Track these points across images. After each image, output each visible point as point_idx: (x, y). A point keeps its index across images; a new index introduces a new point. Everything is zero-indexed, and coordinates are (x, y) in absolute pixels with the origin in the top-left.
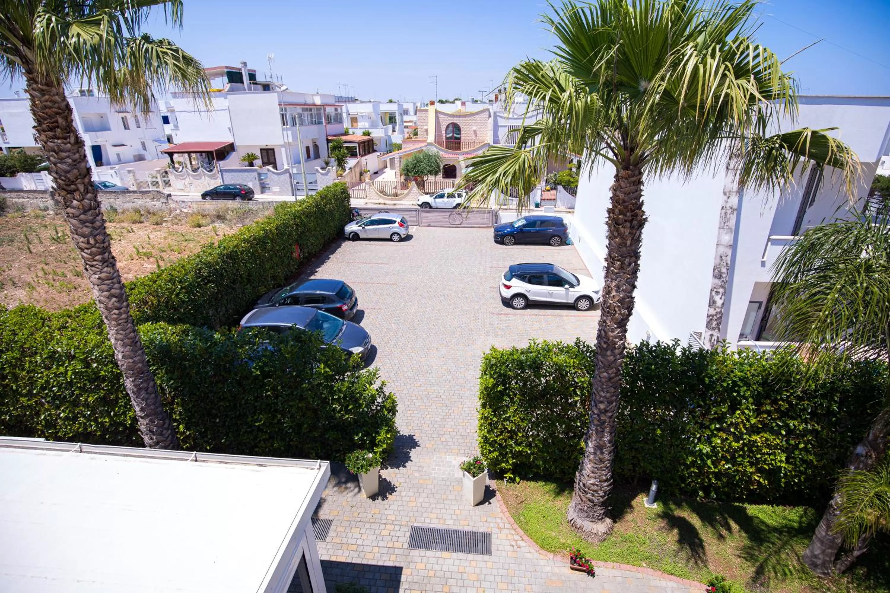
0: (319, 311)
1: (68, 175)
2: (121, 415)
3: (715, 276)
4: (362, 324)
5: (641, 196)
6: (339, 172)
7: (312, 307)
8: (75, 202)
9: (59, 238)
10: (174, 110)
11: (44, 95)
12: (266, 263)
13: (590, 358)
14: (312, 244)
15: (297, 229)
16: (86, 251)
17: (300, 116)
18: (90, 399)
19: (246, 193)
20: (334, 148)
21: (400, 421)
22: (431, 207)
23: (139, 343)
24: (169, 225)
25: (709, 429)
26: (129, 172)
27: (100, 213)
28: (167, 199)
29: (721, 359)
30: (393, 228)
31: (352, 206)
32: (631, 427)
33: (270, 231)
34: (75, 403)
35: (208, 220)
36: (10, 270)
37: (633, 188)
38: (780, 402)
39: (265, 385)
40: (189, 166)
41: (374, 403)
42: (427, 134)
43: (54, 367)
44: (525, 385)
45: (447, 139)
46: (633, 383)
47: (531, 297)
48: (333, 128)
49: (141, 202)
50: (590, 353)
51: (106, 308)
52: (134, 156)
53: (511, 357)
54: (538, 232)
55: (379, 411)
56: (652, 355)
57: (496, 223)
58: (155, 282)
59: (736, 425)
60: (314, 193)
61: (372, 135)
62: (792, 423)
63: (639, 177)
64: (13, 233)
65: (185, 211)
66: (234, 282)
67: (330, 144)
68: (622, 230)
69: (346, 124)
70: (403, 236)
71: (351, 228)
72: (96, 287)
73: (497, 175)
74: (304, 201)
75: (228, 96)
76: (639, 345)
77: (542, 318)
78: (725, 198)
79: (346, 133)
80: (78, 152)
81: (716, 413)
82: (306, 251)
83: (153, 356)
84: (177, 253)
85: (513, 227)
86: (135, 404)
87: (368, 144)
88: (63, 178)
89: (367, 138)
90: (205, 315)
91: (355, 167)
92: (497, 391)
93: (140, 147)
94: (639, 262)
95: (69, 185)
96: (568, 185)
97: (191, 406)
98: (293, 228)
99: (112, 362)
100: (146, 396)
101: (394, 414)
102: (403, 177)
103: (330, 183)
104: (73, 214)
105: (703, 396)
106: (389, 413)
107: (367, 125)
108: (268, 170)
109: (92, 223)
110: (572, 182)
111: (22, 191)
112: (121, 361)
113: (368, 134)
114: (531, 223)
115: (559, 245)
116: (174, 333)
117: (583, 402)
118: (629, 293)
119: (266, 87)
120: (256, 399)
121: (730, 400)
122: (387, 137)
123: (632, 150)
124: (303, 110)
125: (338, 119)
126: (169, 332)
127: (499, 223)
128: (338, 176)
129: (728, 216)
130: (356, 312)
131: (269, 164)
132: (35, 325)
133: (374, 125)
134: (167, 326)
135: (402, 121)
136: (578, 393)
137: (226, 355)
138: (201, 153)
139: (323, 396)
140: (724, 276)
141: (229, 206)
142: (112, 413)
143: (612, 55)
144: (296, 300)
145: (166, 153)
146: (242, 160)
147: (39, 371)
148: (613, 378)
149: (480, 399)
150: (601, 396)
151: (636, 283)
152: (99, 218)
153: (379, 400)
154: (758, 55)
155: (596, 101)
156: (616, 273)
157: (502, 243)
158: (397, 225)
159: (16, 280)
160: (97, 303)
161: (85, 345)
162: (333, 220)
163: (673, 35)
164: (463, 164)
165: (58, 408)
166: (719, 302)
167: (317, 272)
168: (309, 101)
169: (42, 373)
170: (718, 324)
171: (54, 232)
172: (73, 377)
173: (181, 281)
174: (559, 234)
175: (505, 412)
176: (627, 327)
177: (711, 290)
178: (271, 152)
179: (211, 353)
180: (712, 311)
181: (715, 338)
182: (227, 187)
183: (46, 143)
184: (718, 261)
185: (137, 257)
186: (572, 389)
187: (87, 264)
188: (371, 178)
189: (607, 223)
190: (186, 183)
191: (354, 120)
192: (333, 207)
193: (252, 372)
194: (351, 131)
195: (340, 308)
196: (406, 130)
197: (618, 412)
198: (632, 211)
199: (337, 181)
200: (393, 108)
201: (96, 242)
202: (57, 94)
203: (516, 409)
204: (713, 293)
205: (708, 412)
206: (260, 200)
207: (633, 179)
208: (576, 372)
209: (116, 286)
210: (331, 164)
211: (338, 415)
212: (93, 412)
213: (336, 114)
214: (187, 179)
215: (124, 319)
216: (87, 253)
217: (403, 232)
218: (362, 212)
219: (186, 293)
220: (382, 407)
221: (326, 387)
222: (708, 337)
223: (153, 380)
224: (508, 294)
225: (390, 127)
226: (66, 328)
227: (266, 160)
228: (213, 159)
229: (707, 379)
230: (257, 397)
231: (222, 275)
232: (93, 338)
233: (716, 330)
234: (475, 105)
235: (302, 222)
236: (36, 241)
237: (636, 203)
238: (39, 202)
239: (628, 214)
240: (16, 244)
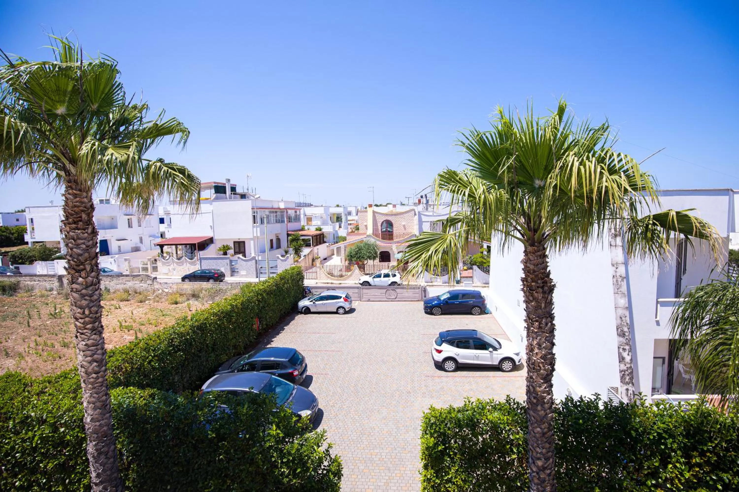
0: (273, 376)
1: (80, 258)
2: (76, 482)
3: (619, 335)
4: (310, 388)
5: (548, 266)
6: (296, 259)
7: (266, 373)
8: (80, 279)
9: (56, 313)
10: (169, 214)
11: (76, 197)
12: (230, 334)
13: (521, 414)
14: (270, 318)
15: (259, 304)
16: (80, 320)
17: (268, 217)
18: (50, 466)
19: (219, 276)
20: (293, 240)
21: (345, 486)
22: (370, 285)
23: (108, 406)
24: (151, 302)
25: (647, 485)
26: (126, 260)
27: (99, 288)
28: (153, 282)
29: (641, 411)
30: (338, 302)
31: (305, 285)
32: (570, 485)
33: (236, 306)
34: (34, 471)
35: (184, 298)
36: (7, 341)
37: (540, 260)
38: (708, 454)
39: (219, 447)
40: (175, 255)
41: (320, 466)
42: (367, 229)
43: (24, 432)
44: (463, 444)
45: (382, 232)
46: (564, 439)
47: (460, 361)
48: (293, 226)
49: (130, 284)
50: (521, 409)
51: (86, 373)
52: (132, 248)
53: (449, 416)
54: (460, 303)
55: (325, 475)
56: (577, 410)
57: (425, 297)
58: (132, 350)
59: (672, 481)
60: (275, 275)
61: (323, 230)
62: (726, 477)
63: (544, 251)
64: (18, 310)
65: (166, 290)
66: (200, 351)
67: (290, 238)
68: (536, 295)
69: (303, 222)
70: (347, 310)
71: (304, 303)
72: (82, 353)
73: (430, 252)
74: (266, 281)
75: (214, 203)
76: (564, 401)
77: (472, 379)
78: (614, 268)
79: (303, 229)
80: (92, 240)
81: (649, 468)
82: (264, 323)
83: (119, 420)
84: (154, 326)
85: (440, 300)
86: (93, 469)
87: (320, 237)
88: (75, 260)
89: (319, 232)
90: (171, 381)
91: (308, 254)
92: (438, 451)
93: (138, 240)
94: (554, 322)
95: (78, 266)
96: (482, 265)
97: (145, 472)
98: (255, 303)
99: (79, 427)
100: (105, 461)
101: (339, 478)
102: (347, 262)
103: (288, 267)
104: (76, 289)
105: (633, 449)
106: (335, 477)
107: (319, 223)
108: (239, 258)
109: (91, 297)
110: (485, 263)
111: (35, 275)
112: (89, 424)
113: (320, 230)
114: (454, 296)
115: (479, 314)
116: (142, 397)
117: (520, 460)
118: (549, 350)
119: (243, 196)
120: (209, 463)
121: (659, 453)
122: (334, 232)
123: (535, 231)
124: (270, 212)
125: (297, 219)
126: (137, 396)
127: (427, 297)
128: (295, 262)
129: (620, 283)
130: (305, 377)
131: (239, 253)
132: (17, 390)
133: (325, 223)
134: (136, 390)
135: (347, 220)
136: (515, 450)
137: (186, 419)
138: (186, 245)
139: (273, 459)
140: (627, 334)
141: (204, 287)
142: (67, 481)
143: (511, 163)
144: (253, 367)
145: (158, 245)
146: (218, 250)
147: (8, 437)
148: (546, 433)
149: (422, 459)
150: (537, 453)
151: (554, 341)
152: (97, 293)
153: (326, 463)
154: (621, 160)
155: (503, 195)
156: (536, 332)
157: (431, 313)
158: (342, 300)
159: (9, 351)
160: (79, 367)
161: (57, 409)
162: (289, 297)
163: (556, 147)
164: (396, 251)
165: (15, 476)
166: (628, 358)
167: (273, 341)
168: (276, 206)
169: (10, 438)
170: (631, 379)
171: (53, 309)
172: (39, 442)
173: (155, 349)
174: (479, 305)
175: (447, 473)
176: (552, 382)
177: (618, 348)
178: (242, 245)
179: (173, 416)
180: (623, 367)
181: (630, 392)
182: (203, 271)
183: (68, 233)
184: (619, 321)
185: (119, 330)
186: (508, 447)
187: (78, 332)
188: (321, 263)
189: (523, 290)
190: (170, 269)
191: (309, 219)
192: (290, 286)
193: (208, 434)
194: (306, 228)
195: (292, 373)
196: (349, 227)
197: (555, 469)
198: (542, 279)
199: (294, 266)
200: (340, 210)
201: (91, 312)
202: (86, 197)
203: (457, 470)
204: (621, 350)
205: (641, 467)
206: (229, 282)
207: (539, 253)
208: (511, 429)
209: (100, 352)
210: (289, 253)
211: (286, 480)
212: (49, 480)
213: (296, 216)
214: (172, 265)
215: (100, 382)
216: (80, 323)
217: (347, 306)
218: (313, 291)
219: (158, 360)
220: (328, 471)
221: (276, 450)
222: (624, 392)
223: (115, 444)
224: (439, 357)
225: (337, 224)
226: (44, 393)
227: (237, 250)
228: (195, 249)
229: (632, 432)
230: (210, 461)
231: (191, 344)
232: (67, 402)
233: (630, 385)
234: (403, 207)
235: (263, 298)
236: (36, 317)
237: (544, 273)
238: (47, 284)
239: (539, 282)
240: (18, 319)
